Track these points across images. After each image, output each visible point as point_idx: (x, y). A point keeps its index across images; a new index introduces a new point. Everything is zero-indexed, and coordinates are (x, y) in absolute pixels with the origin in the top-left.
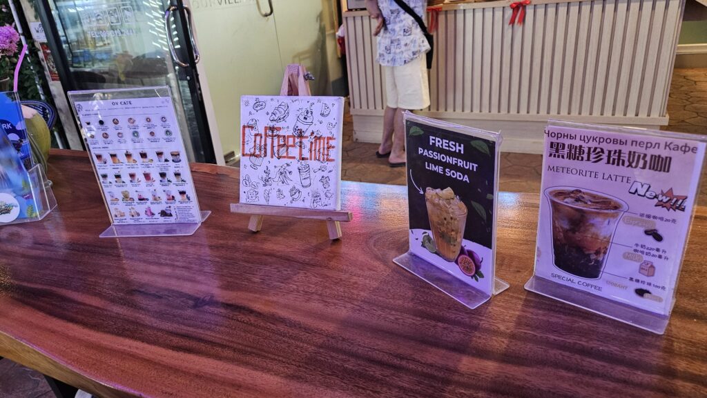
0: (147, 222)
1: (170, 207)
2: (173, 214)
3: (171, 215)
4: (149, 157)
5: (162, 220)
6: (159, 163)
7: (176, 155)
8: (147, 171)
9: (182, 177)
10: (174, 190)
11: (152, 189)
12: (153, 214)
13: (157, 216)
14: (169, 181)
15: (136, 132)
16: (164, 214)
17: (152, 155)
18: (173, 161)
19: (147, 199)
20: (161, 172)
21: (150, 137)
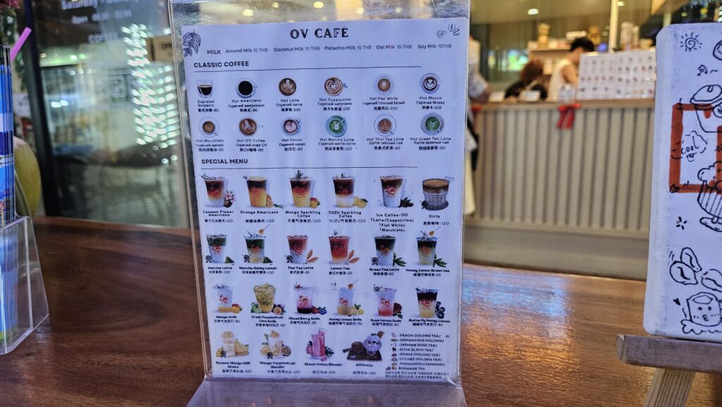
0: (306, 372)
1: (380, 334)
2: (386, 353)
3: (378, 357)
4: (359, 192)
5: (348, 368)
6: (383, 210)
7: (437, 189)
8: (343, 230)
9: (439, 252)
10: (405, 289)
11: (342, 281)
12: (327, 352)
13: (339, 356)
14: (398, 262)
15: (339, 119)
16: (359, 352)
17: (367, 187)
18: (425, 205)
19: (322, 311)
20: (381, 234)
21: (375, 134)
